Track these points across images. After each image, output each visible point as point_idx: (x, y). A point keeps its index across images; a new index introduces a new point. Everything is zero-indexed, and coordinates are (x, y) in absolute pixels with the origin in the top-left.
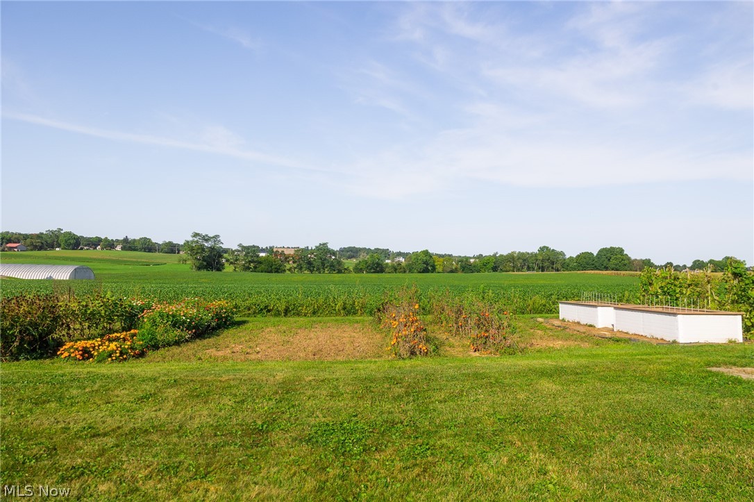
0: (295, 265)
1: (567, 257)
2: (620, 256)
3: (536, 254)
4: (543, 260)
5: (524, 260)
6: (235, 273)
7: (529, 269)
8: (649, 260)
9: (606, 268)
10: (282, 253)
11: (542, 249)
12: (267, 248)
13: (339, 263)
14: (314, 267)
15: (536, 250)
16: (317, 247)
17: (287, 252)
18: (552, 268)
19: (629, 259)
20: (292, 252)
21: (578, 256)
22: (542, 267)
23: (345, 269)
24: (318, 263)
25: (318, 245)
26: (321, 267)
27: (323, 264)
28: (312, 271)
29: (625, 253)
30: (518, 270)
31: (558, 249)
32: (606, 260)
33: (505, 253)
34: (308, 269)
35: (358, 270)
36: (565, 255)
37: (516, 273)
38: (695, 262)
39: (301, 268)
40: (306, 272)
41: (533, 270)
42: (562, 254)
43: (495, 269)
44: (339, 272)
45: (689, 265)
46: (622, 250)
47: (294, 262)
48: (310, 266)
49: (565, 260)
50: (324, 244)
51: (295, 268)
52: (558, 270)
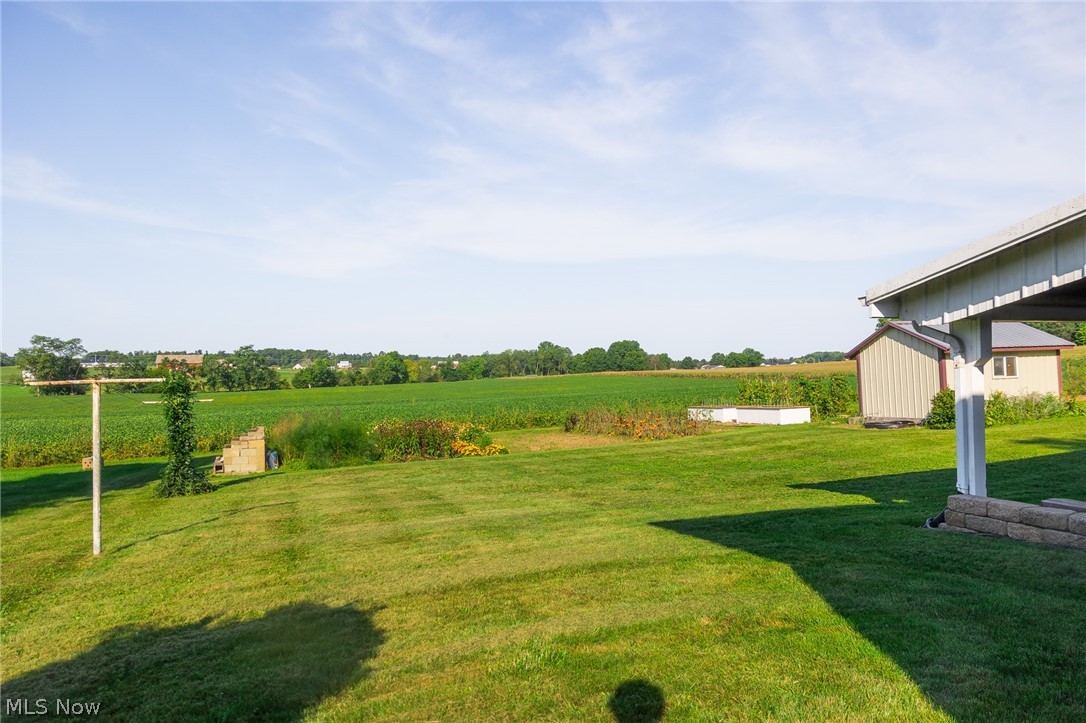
0: (205, 380)
1: (574, 354)
2: (635, 352)
3: (536, 353)
4: (545, 360)
5: (521, 361)
6: (110, 397)
7: (528, 372)
8: (666, 355)
9: (620, 368)
10: (183, 363)
11: (543, 345)
13: (272, 374)
14: (234, 382)
15: (535, 347)
16: (237, 352)
17: (190, 360)
18: (557, 370)
19: (646, 354)
20: (198, 360)
21: (587, 353)
22: (545, 368)
23: (282, 383)
24: (239, 375)
25: (238, 349)
26: (244, 380)
27: (248, 377)
28: (230, 388)
29: (640, 347)
30: (516, 374)
31: (563, 345)
32: (620, 357)
33: (499, 352)
34: (224, 383)
35: (300, 382)
36: (571, 353)
37: (512, 378)
38: (714, 356)
39: (214, 385)
40: (222, 389)
41: (534, 373)
42: (568, 351)
43: (485, 374)
44: (273, 387)
45: (708, 359)
46: (636, 345)
47: (203, 376)
48: (228, 380)
49: (571, 358)
50: (247, 348)
51: (205, 384)
52: (563, 373)
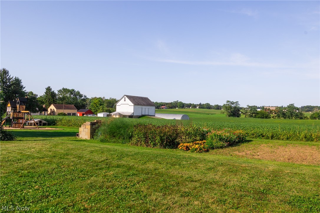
0: (276, 115)
6: (245, 118)
10: (269, 109)
12: (261, 107)
13: (301, 114)
14: (286, 116)
16: (288, 106)
17: (271, 109)
20: (274, 109)
23: (305, 117)
24: (289, 114)
25: (288, 105)
26: (290, 116)
27: (292, 115)
28: (285, 118)
34: (283, 117)
35: (313, 117)
39: (279, 117)
40: (282, 118)
44: (301, 118)
47: (275, 114)
48: (284, 115)
50: (292, 104)
51: (276, 116)
